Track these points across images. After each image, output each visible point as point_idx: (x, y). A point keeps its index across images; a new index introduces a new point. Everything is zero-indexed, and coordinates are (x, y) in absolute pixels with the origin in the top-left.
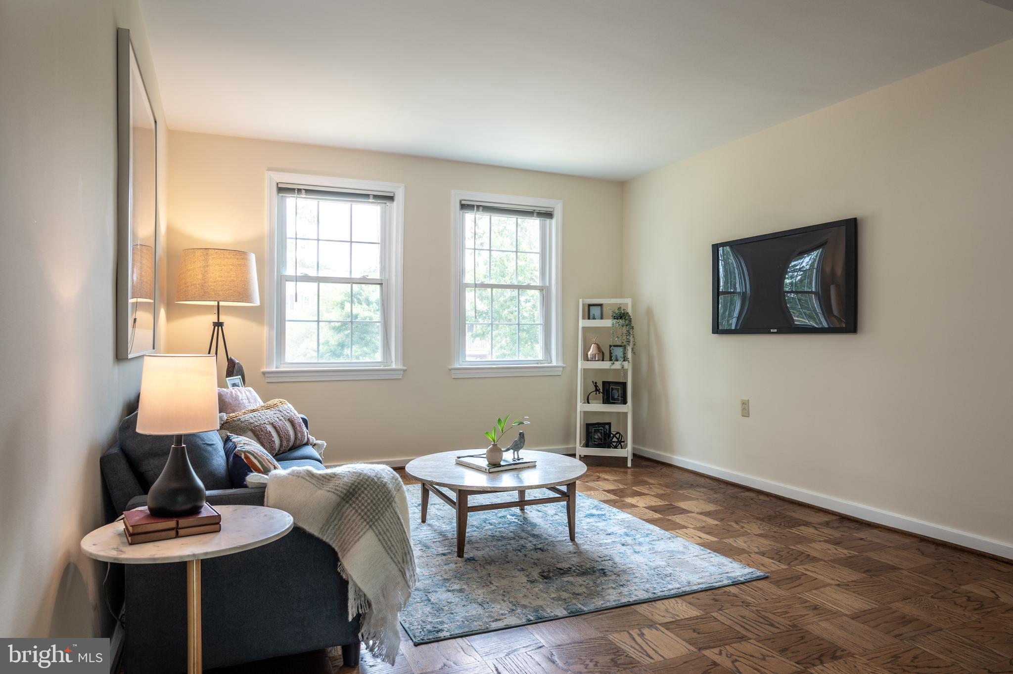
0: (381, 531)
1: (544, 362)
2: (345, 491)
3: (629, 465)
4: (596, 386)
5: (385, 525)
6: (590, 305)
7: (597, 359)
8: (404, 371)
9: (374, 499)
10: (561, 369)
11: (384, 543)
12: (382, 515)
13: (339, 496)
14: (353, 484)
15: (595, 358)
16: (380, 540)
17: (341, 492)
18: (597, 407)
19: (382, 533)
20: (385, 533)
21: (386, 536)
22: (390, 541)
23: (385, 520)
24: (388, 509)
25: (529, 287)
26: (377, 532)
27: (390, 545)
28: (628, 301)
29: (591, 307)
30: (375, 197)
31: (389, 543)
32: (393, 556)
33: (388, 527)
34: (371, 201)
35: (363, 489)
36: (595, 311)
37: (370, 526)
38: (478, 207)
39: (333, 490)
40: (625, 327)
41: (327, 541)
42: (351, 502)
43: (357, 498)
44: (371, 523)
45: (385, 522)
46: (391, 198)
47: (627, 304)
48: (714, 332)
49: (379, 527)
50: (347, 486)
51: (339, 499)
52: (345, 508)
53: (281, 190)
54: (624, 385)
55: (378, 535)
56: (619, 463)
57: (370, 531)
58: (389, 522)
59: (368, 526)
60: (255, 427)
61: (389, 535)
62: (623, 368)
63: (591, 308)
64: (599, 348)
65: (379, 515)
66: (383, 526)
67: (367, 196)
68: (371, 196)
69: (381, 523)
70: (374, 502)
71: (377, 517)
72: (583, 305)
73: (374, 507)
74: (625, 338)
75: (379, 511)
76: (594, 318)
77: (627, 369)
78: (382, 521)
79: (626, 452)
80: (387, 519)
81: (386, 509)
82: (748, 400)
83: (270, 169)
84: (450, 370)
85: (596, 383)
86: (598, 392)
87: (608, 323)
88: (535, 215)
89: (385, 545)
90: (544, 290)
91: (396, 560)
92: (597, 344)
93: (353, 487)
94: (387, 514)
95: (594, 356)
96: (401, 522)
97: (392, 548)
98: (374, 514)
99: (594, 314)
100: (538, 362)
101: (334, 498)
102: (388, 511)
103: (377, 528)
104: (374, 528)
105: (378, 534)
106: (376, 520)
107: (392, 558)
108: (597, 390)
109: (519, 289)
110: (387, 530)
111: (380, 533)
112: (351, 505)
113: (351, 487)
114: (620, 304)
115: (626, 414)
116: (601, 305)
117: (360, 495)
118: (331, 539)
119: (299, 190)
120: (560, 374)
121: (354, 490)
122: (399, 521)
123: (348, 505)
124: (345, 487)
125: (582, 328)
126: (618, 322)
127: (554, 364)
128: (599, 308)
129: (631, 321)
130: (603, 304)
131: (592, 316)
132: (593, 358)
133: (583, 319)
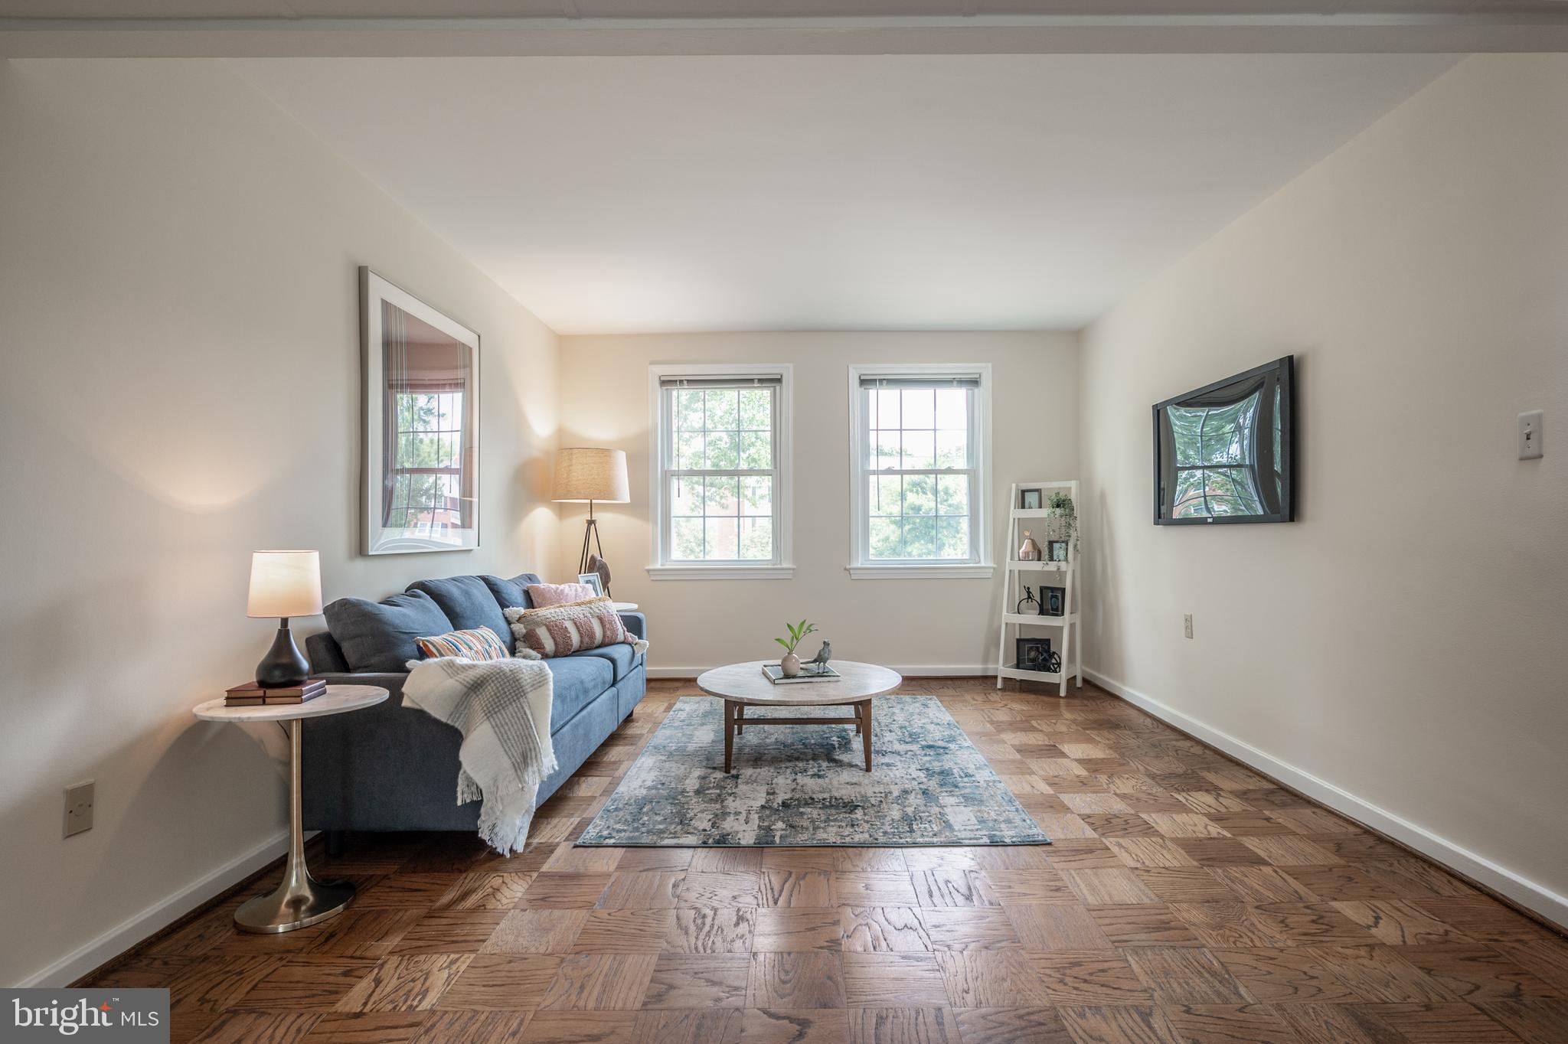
0: (498, 723)
1: (969, 562)
2: (472, 682)
3: (1063, 693)
4: (1029, 592)
5: (504, 718)
6: (1023, 492)
7: (1030, 558)
9: (499, 692)
10: (992, 570)
11: (500, 735)
12: (503, 708)
13: (465, 686)
14: (482, 676)
15: (1029, 558)
16: (496, 732)
17: (468, 682)
18: (1032, 618)
19: (500, 725)
20: (502, 726)
21: (504, 729)
22: (507, 734)
23: (506, 713)
24: (513, 703)
25: (950, 471)
26: (493, 723)
27: (506, 738)
28: (1073, 484)
29: (1026, 493)
30: (761, 381)
31: (505, 736)
32: (507, 750)
33: (507, 720)
34: (756, 385)
35: (490, 681)
36: (1032, 498)
37: (488, 718)
38: (881, 381)
39: (461, 680)
40: (1063, 518)
41: (459, 728)
42: (478, 693)
43: (484, 690)
44: (489, 715)
45: (505, 715)
46: (779, 381)
47: (1070, 488)
48: (1156, 523)
49: (497, 720)
50: (475, 677)
51: (465, 690)
52: (473, 698)
53: (666, 382)
54: (1063, 590)
55: (495, 727)
56: (1051, 690)
57: (487, 722)
58: (510, 716)
59: (485, 718)
60: (549, 622)
61: (506, 728)
62: (1058, 569)
64: (1034, 544)
65: (500, 708)
66: (501, 719)
67: (751, 381)
68: (757, 381)
69: (500, 716)
70: (498, 695)
71: (496, 710)
72: (1017, 489)
73: (496, 700)
74: (1063, 531)
75: (501, 704)
76: (1030, 507)
77: (1066, 572)
78: (502, 715)
79: (1060, 678)
80: (508, 713)
81: (511, 703)
82: (1191, 616)
83: (652, 363)
84: (850, 569)
85: (1028, 588)
86: (1030, 600)
87: (1044, 513)
88: (957, 383)
89: (501, 737)
90: (972, 474)
91: (510, 753)
92: (1033, 541)
93: (482, 679)
94: (511, 708)
95: (1027, 554)
96: (527, 718)
97: (508, 741)
98: (494, 706)
99: (1030, 503)
100: (962, 561)
101: (459, 687)
102: (512, 706)
103: (494, 720)
104: (492, 720)
105: (494, 725)
106: (496, 713)
107: (505, 750)
108: (1030, 597)
109: (936, 475)
110: (506, 723)
111: (497, 725)
112: (477, 696)
113: (479, 679)
114: (1059, 488)
115: (1061, 628)
116: (1037, 491)
117: (487, 687)
118: (462, 727)
119: (681, 381)
120: (988, 577)
121: (482, 682)
122: (524, 716)
123: (475, 696)
124: (473, 678)
125: (1014, 519)
126: (1058, 511)
127: (982, 564)
128: (1036, 494)
129: (1073, 510)
130: (1041, 490)
131: (1027, 505)
132: (1026, 558)
133: (1015, 508)
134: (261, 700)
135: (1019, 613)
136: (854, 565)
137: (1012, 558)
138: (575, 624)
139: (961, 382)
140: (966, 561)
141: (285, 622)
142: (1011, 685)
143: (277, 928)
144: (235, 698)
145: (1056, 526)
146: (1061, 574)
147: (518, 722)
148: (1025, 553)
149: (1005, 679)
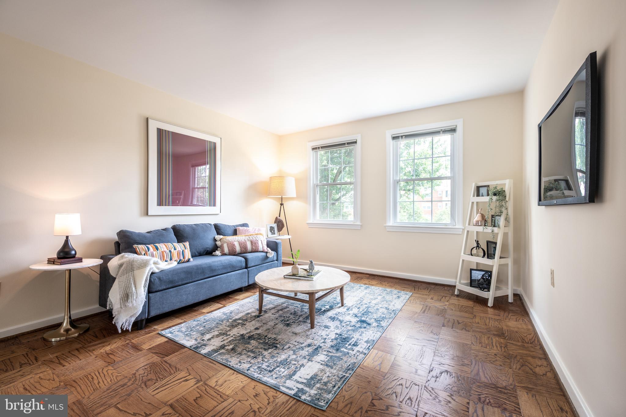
1: (450, 225)
3: (490, 304)
4: (478, 243)
8: (361, 226)
10: (461, 230)
15: (479, 223)
28: (509, 182)
36: (483, 191)
38: (402, 136)
40: (499, 202)
54: (496, 243)
62: (492, 231)
63: (480, 189)
64: (483, 216)
67: (344, 144)
68: (346, 144)
72: (475, 186)
76: (482, 196)
79: (489, 296)
83: (309, 140)
84: (385, 226)
85: (478, 241)
86: (478, 248)
87: (486, 199)
88: (441, 132)
90: (452, 178)
92: (482, 214)
95: (477, 222)
100: (446, 224)
108: (478, 246)
114: (501, 184)
115: (493, 266)
116: (488, 186)
120: (461, 233)
125: (473, 203)
126: (495, 198)
127: (457, 227)
128: (486, 188)
129: (505, 197)
130: (489, 185)
131: (481, 194)
132: (477, 224)
133: (474, 196)
134: (53, 263)
135: (472, 255)
136: (388, 224)
137: (469, 224)
138: (239, 243)
139: (445, 131)
140: (448, 225)
141: (67, 237)
142: (463, 295)
143: (52, 340)
144: (51, 261)
145: (493, 206)
146: (495, 235)
147: (126, 281)
148: (477, 221)
149: (460, 291)
